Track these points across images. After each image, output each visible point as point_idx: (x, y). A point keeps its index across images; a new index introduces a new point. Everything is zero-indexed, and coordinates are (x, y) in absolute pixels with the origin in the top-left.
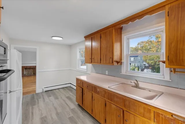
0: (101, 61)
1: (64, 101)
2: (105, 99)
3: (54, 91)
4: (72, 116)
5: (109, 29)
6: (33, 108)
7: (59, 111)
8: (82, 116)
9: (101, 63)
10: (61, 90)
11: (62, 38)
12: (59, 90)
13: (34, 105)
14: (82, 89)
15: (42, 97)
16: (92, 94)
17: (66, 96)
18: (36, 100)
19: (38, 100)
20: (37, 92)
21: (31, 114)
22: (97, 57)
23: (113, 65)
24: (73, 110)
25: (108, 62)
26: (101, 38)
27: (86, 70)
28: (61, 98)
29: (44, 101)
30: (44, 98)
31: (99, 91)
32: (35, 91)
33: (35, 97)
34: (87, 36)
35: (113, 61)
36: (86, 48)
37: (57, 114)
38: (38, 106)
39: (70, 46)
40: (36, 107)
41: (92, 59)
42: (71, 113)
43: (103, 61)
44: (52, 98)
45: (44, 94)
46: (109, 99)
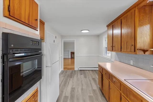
0: (122, 49)
1: (90, 81)
2: (121, 92)
3: (86, 71)
4: (92, 96)
5: (131, 11)
6: (70, 79)
7: (83, 88)
8: (101, 99)
9: (121, 51)
10: (91, 72)
11: (89, 30)
12: (89, 72)
13: (71, 78)
14: (102, 75)
15: (77, 74)
16: (109, 82)
17: (93, 78)
18: (73, 75)
19: (74, 75)
20: (75, 70)
21: (68, 83)
22: (117, 45)
23: (135, 54)
24: (94, 91)
25: (129, 50)
26: (121, 24)
27: (111, 58)
28: (89, 78)
29: (77, 77)
30: (77, 75)
31: (115, 80)
32: (74, 69)
33: (73, 73)
34: (108, 25)
35: (136, 50)
36: (108, 36)
37: (82, 89)
38: (73, 79)
39: (98, 36)
40: (71, 79)
41: (113, 47)
42: (92, 92)
43: (124, 49)
44: (83, 76)
45: (79, 72)
46: (124, 93)
